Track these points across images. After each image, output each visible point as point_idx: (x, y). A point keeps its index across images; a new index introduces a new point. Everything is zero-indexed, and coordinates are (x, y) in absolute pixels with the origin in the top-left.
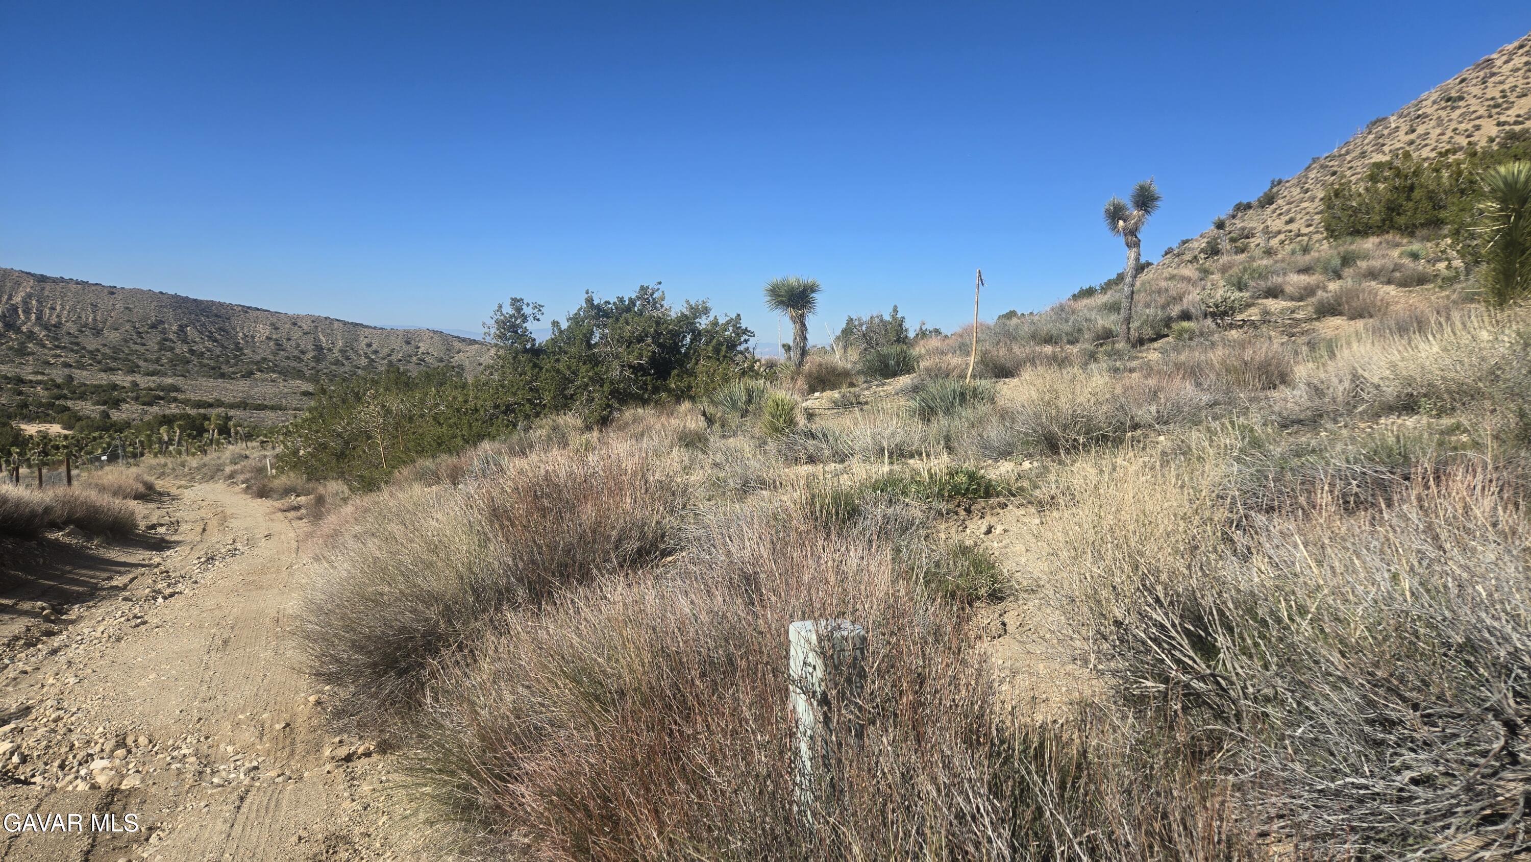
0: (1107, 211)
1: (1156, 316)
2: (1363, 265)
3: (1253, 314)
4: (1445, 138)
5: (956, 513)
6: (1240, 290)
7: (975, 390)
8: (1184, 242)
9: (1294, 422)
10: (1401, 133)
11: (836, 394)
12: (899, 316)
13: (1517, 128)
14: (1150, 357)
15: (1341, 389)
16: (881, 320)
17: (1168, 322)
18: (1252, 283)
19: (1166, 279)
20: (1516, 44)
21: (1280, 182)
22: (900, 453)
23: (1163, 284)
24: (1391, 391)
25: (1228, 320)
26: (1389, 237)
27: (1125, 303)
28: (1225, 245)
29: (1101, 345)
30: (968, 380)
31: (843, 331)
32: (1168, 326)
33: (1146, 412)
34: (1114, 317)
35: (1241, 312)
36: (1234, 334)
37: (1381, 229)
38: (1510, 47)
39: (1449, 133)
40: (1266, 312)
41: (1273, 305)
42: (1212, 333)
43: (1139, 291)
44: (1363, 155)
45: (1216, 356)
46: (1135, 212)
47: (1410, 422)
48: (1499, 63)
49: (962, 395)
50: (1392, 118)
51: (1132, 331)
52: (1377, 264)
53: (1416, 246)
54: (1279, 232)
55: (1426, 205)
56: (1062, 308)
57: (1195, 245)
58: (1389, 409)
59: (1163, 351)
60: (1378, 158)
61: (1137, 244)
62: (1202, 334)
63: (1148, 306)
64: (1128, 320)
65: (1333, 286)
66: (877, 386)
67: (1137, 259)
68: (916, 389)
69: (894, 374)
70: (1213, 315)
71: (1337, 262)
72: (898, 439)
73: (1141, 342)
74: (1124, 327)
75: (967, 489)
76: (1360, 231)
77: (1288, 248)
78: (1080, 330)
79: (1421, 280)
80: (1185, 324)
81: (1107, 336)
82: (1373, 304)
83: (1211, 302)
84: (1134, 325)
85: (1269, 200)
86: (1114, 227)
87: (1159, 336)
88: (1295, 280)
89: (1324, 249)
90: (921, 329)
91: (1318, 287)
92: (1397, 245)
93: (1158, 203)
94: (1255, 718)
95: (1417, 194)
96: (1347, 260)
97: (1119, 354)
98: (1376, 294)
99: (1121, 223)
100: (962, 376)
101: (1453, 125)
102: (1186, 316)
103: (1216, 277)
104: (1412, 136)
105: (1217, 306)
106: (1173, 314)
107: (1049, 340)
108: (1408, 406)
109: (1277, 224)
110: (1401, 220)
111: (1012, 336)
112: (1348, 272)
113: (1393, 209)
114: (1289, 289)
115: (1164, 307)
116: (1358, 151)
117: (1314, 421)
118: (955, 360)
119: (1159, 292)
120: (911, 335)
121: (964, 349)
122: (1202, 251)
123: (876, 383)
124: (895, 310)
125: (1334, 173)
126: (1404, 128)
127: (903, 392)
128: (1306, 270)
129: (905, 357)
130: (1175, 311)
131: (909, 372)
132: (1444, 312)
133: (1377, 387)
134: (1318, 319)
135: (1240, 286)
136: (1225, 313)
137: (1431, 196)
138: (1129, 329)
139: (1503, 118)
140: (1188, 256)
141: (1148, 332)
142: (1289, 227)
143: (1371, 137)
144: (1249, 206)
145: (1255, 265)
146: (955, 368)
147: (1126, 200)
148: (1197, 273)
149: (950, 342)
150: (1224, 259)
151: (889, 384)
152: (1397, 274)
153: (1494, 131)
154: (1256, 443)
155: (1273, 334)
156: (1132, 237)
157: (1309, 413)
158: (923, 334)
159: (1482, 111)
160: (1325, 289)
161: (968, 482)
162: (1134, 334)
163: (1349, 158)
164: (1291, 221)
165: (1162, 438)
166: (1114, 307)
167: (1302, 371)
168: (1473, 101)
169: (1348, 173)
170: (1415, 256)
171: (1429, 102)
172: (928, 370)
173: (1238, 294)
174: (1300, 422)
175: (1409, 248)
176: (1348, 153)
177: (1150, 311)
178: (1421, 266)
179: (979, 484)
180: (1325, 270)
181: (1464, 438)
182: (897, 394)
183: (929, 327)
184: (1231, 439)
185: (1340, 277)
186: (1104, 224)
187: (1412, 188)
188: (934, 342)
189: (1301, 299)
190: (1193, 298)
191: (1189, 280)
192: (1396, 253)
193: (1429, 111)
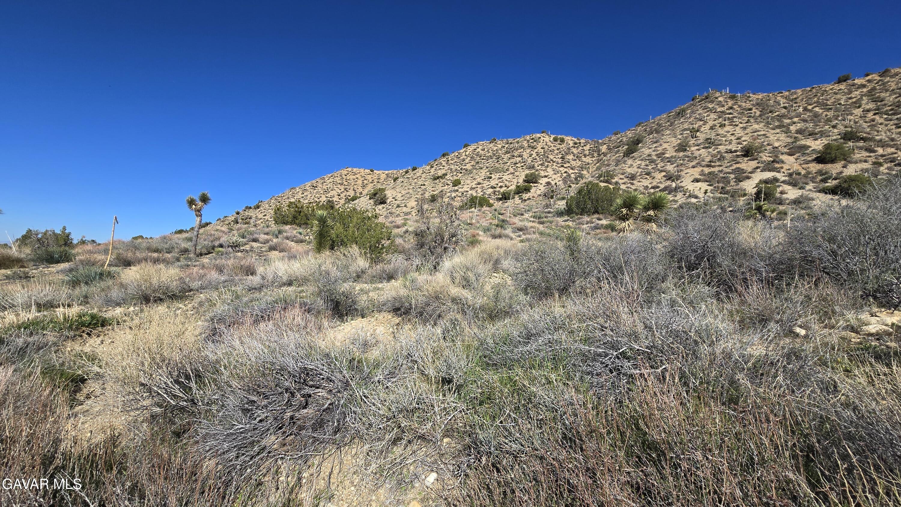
0: (188, 201)
1: (208, 244)
2: (285, 234)
3: (247, 247)
4: (312, 198)
5: (81, 336)
6: (243, 238)
7: (109, 272)
8: (225, 217)
9: (253, 289)
10: (300, 193)
11: (9, 272)
12: (67, 231)
13: (331, 199)
14: (204, 261)
15: (270, 277)
16: (54, 233)
17: (213, 248)
18: (248, 236)
19: (214, 231)
20: (331, 175)
21: (261, 202)
22: (50, 305)
23: (213, 232)
24: (285, 279)
25: (237, 249)
26: (294, 226)
27: (194, 239)
28: (240, 221)
29: (183, 255)
30: (105, 267)
31: (23, 236)
32: (213, 249)
33: (195, 285)
34: (190, 243)
35: (242, 246)
36: (239, 254)
37: (291, 223)
38: (329, 175)
39: (313, 197)
40: (252, 247)
41: (255, 245)
42: (230, 253)
43: (202, 234)
44: (288, 198)
45: (230, 262)
46: (200, 203)
47: (291, 289)
48: (326, 179)
49: (101, 274)
50: (297, 188)
51: (197, 250)
52: (289, 234)
53: (301, 230)
54: (261, 219)
55: (304, 218)
56: (165, 238)
57: (230, 218)
58: (284, 284)
59: (211, 259)
60: (292, 200)
61: (201, 216)
62: (226, 253)
63: (205, 240)
64: (195, 245)
65: (275, 240)
66: (43, 268)
67: (201, 222)
68: (71, 270)
69: (58, 262)
70: (232, 246)
71: (277, 232)
72: (49, 298)
73: (201, 255)
74: (194, 248)
75: (90, 324)
76: (286, 223)
77: (262, 225)
78: (173, 248)
79: (302, 241)
80: (220, 249)
81: (185, 251)
82: (286, 248)
83: (231, 241)
84: (198, 248)
85: (258, 207)
86: (190, 206)
87: (209, 253)
88: (263, 237)
89: (274, 227)
90: (82, 239)
91: (270, 240)
92: (296, 229)
93: (210, 201)
94: (206, 411)
95: (302, 214)
96: (280, 232)
97: (190, 259)
98: (288, 245)
99: (194, 206)
100: (103, 265)
101: (314, 194)
102: (221, 246)
103: (235, 232)
104: (303, 195)
105: (233, 243)
106: (216, 245)
107: (157, 251)
108: (290, 283)
109: (260, 216)
110: (297, 221)
111: (136, 248)
112: (280, 236)
113: (295, 217)
114: (260, 240)
115: (212, 241)
116: (286, 197)
117: (260, 289)
118: (100, 257)
119: (211, 235)
120: (75, 242)
121: (106, 252)
122: (232, 221)
123: (43, 266)
124: (64, 228)
125: (279, 202)
126: (301, 192)
127: (62, 271)
128: (267, 234)
129: (66, 254)
130: (217, 243)
131: (68, 261)
132: (307, 253)
133: (281, 277)
134: (269, 251)
135: (243, 237)
136: (237, 246)
137: (306, 215)
138: (196, 249)
139: (327, 196)
140: (227, 222)
141: (204, 251)
142: (264, 217)
143: (291, 193)
144: (250, 208)
145: (249, 230)
146: (99, 261)
147: (197, 198)
148: (228, 230)
149: (100, 247)
150: (239, 225)
151: (53, 267)
152: (295, 239)
153: (325, 199)
154: (237, 297)
155: (253, 255)
156: (198, 212)
157: (259, 286)
158: (83, 242)
159: (322, 192)
160: (272, 241)
161: (90, 319)
162: (198, 251)
163: (284, 198)
164: (265, 215)
165: (202, 295)
166: (190, 239)
167: (260, 270)
168: (319, 189)
169: (284, 203)
170: (300, 234)
171: (308, 186)
172: (81, 261)
173: (242, 240)
174: (255, 289)
175: (299, 231)
176: (284, 196)
177: (206, 243)
178: (302, 237)
179: (98, 320)
180: (273, 235)
181: (304, 294)
182: (58, 273)
183: (88, 238)
184: (228, 296)
185: (278, 237)
186: (186, 205)
187: (300, 212)
188: (89, 247)
189: (265, 244)
190: (224, 239)
191: (224, 232)
192: (295, 232)
193: (308, 189)
